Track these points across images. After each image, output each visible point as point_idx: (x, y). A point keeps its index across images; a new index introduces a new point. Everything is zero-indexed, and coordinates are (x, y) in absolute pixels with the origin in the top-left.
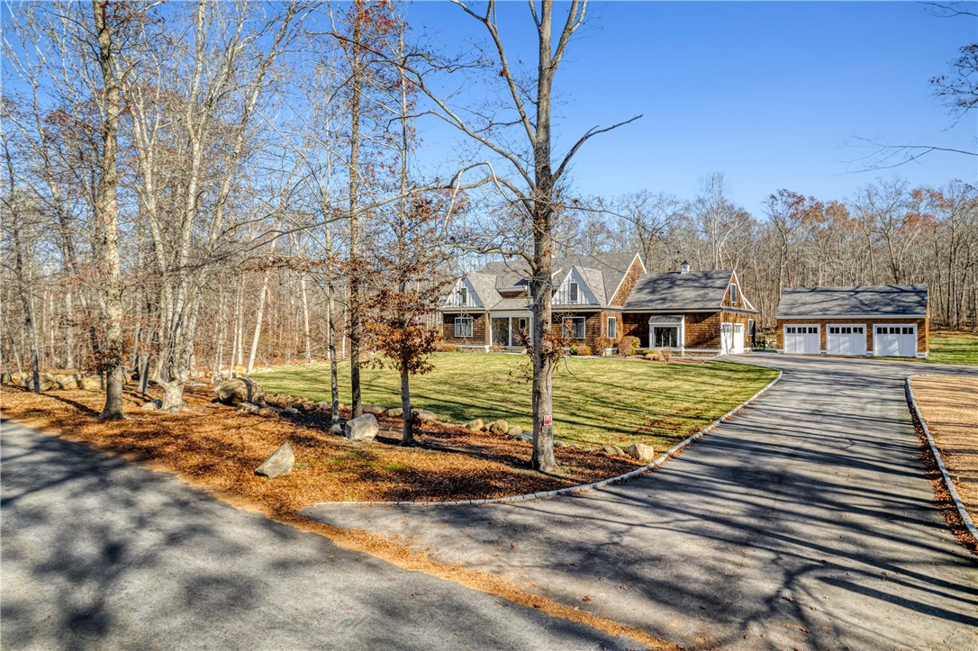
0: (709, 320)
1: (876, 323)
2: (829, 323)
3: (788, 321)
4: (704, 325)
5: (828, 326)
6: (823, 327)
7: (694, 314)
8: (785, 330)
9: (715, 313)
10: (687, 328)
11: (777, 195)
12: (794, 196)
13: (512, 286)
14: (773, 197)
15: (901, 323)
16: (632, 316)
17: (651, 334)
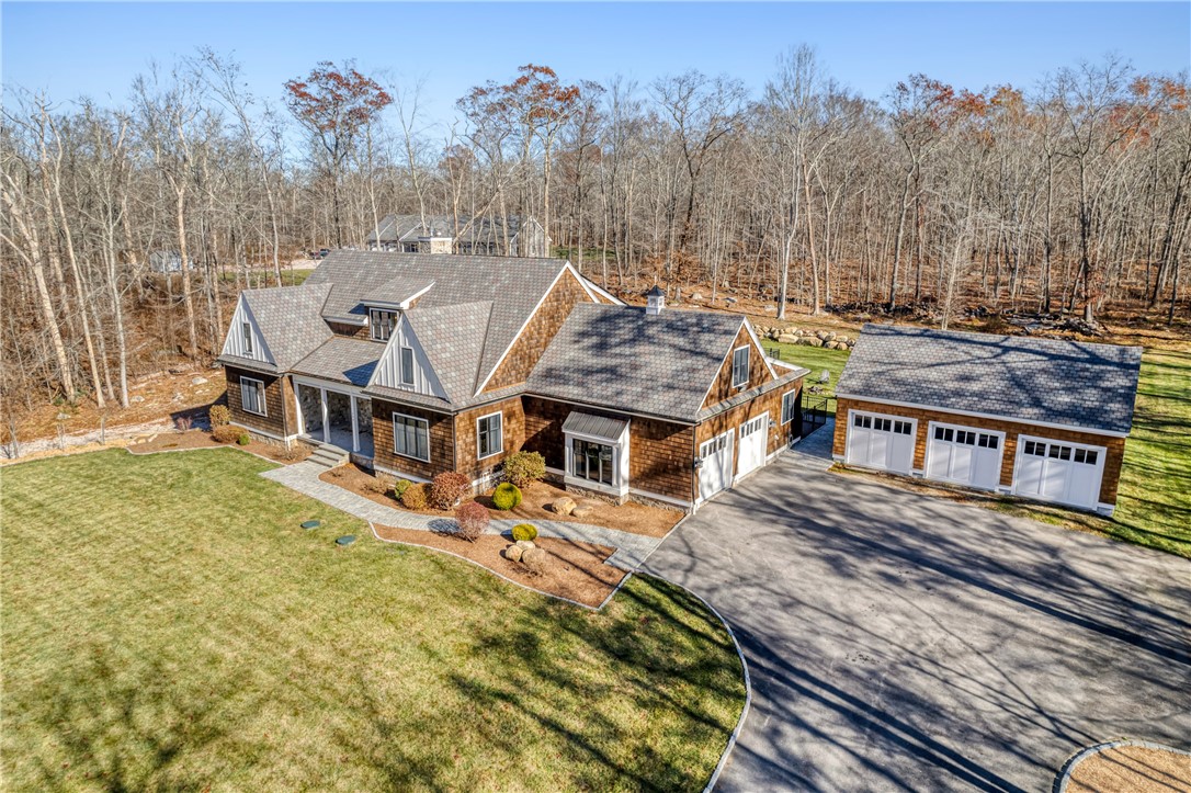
0: (675, 439)
1: (1024, 433)
2: (935, 419)
3: (856, 404)
4: (664, 448)
5: (932, 426)
6: (923, 425)
7: (648, 423)
8: (850, 420)
9: (685, 427)
10: (634, 446)
11: (909, 85)
12: (937, 86)
13: (345, 314)
14: (902, 87)
15: (1074, 440)
16: (539, 404)
17: (567, 449)
